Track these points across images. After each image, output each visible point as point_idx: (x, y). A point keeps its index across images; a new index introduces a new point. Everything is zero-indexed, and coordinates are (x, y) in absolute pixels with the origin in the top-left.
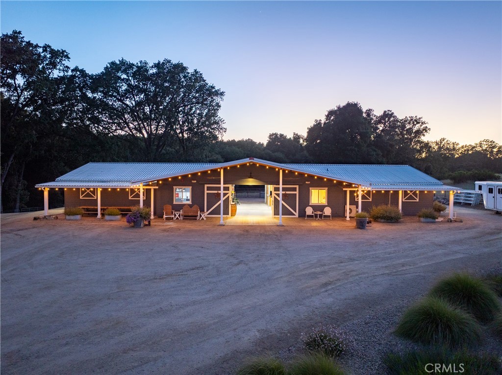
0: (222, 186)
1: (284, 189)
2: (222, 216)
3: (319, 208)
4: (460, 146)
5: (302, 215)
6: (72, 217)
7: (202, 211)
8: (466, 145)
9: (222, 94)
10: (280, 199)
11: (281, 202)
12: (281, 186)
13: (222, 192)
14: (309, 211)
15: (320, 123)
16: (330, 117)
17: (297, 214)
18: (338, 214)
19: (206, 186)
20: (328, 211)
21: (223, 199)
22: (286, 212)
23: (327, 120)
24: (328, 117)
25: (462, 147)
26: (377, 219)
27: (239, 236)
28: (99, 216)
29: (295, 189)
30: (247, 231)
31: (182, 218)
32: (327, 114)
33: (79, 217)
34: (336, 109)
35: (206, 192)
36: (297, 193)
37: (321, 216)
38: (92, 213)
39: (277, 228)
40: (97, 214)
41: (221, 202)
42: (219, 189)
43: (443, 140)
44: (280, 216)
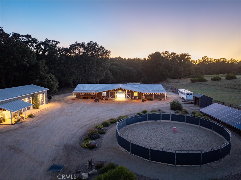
0: (114, 92)
1: (127, 93)
2: (114, 99)
3: (136, 97)
4: (213, 59)
5: (132, 98)
6: (81, 99)
7: (109, 98)
8: (216, 59)
9: (110, 52)
10: (126, 94)
11: (127, 95)
12: (126, 92)
13: (114, 93)
14: (133, 98)
15: (146, 59)
16: (150, 57)
17: (131, 98)
18: (140, 98)
19: (110, 92)
20: (137, 98)
21: (114, 94)
22: (128, 98)
23: (148, 58)
24: (149, 57)
25: (214, 60)
26: (148, 100)
27: (118, 104)
28: (86, 99)
29: (130, 93)
30: (119, 103)
31: (105, 99)
32: (148, 56)
33: (82, 99)
34: (151, 54)
35: (110, 93)
36: (131, 93)
37: (136, 99)
38: (84, 98)
39: (126, 102)
40: (86, 98)
41: (114, 95)
42: (113, 92)
43: (206, 57)
44: (126, 99)
